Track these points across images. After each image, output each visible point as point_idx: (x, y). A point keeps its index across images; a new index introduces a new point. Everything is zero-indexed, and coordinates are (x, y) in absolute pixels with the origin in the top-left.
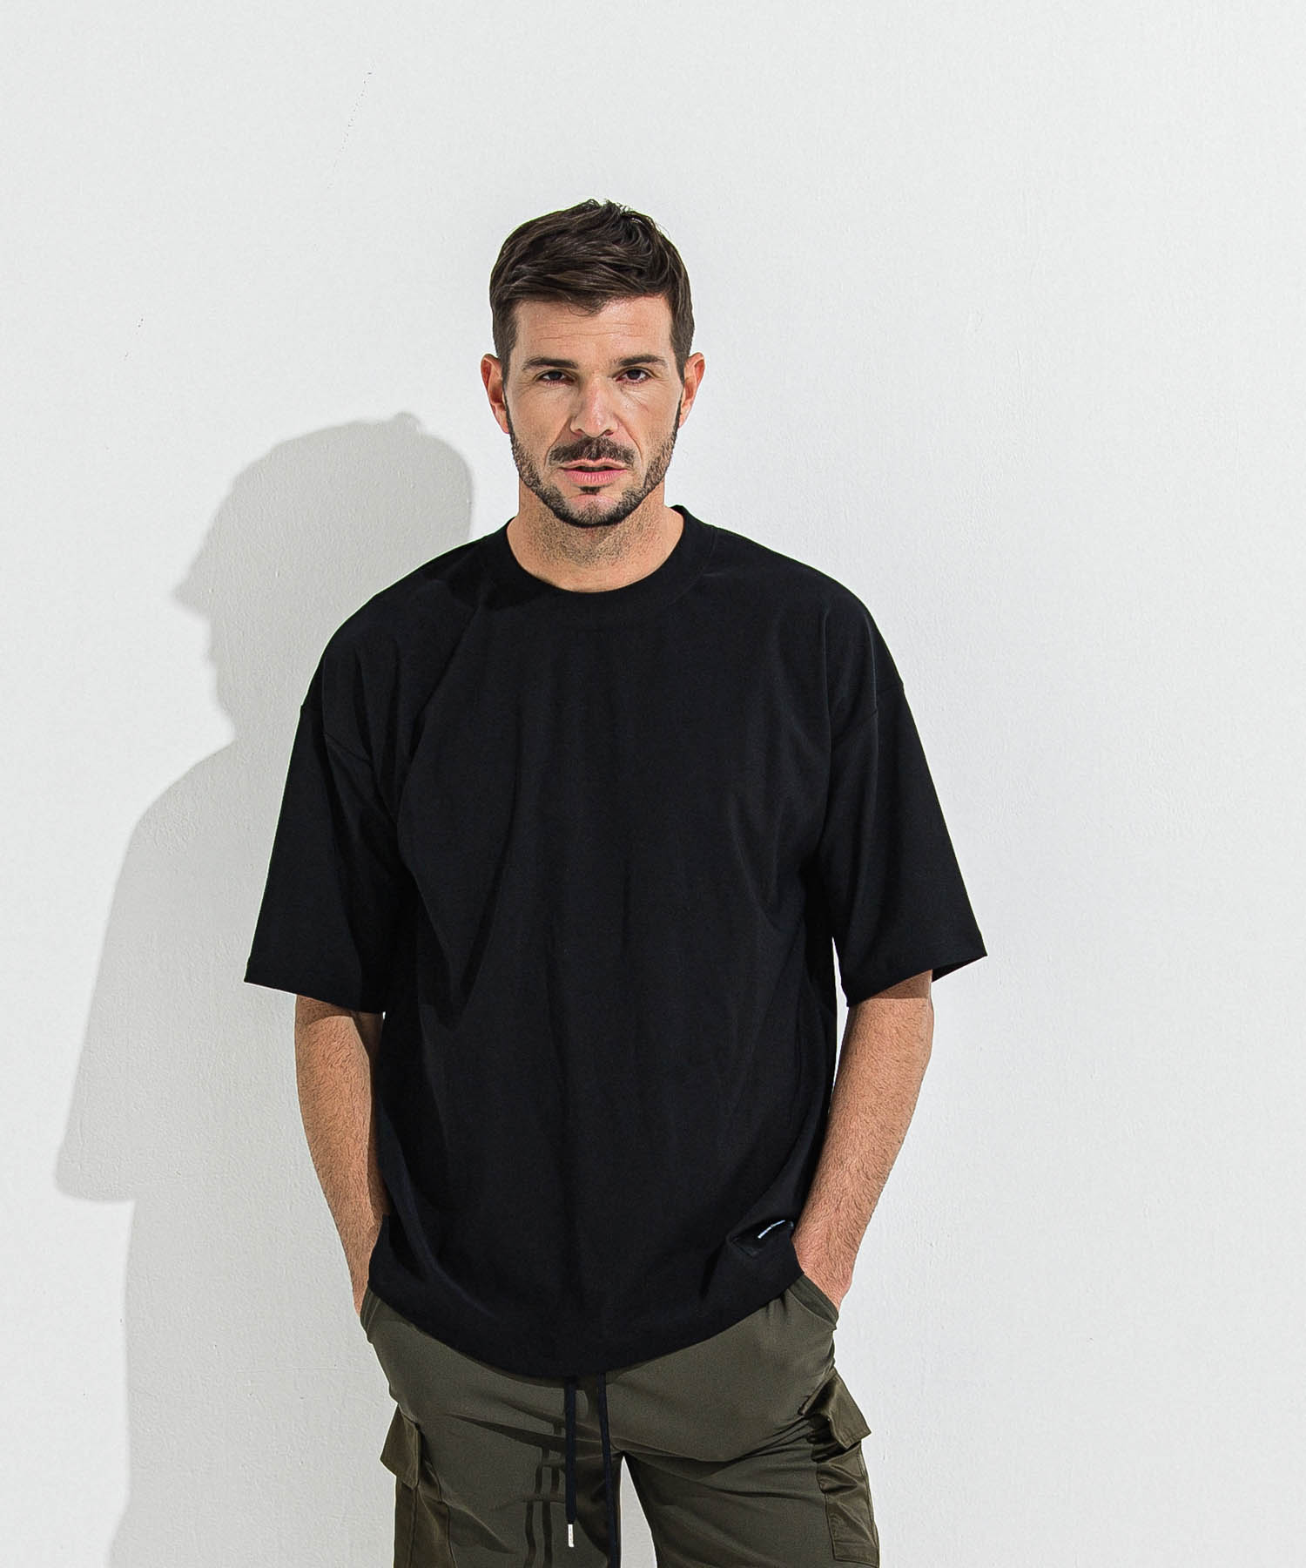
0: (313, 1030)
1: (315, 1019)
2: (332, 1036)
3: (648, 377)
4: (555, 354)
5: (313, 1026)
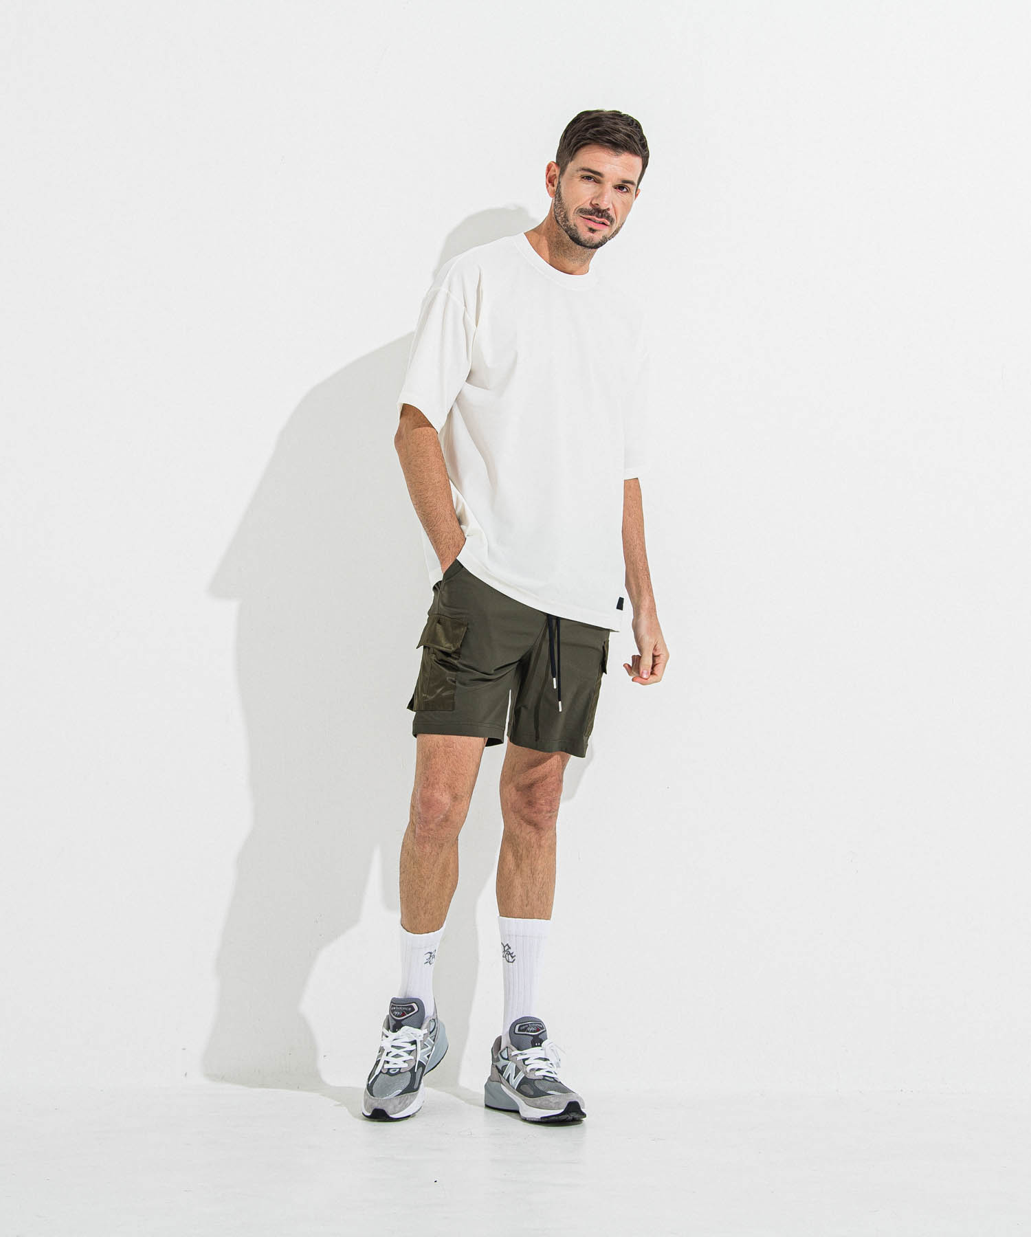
3: (627, 191)
4: (595, 168)
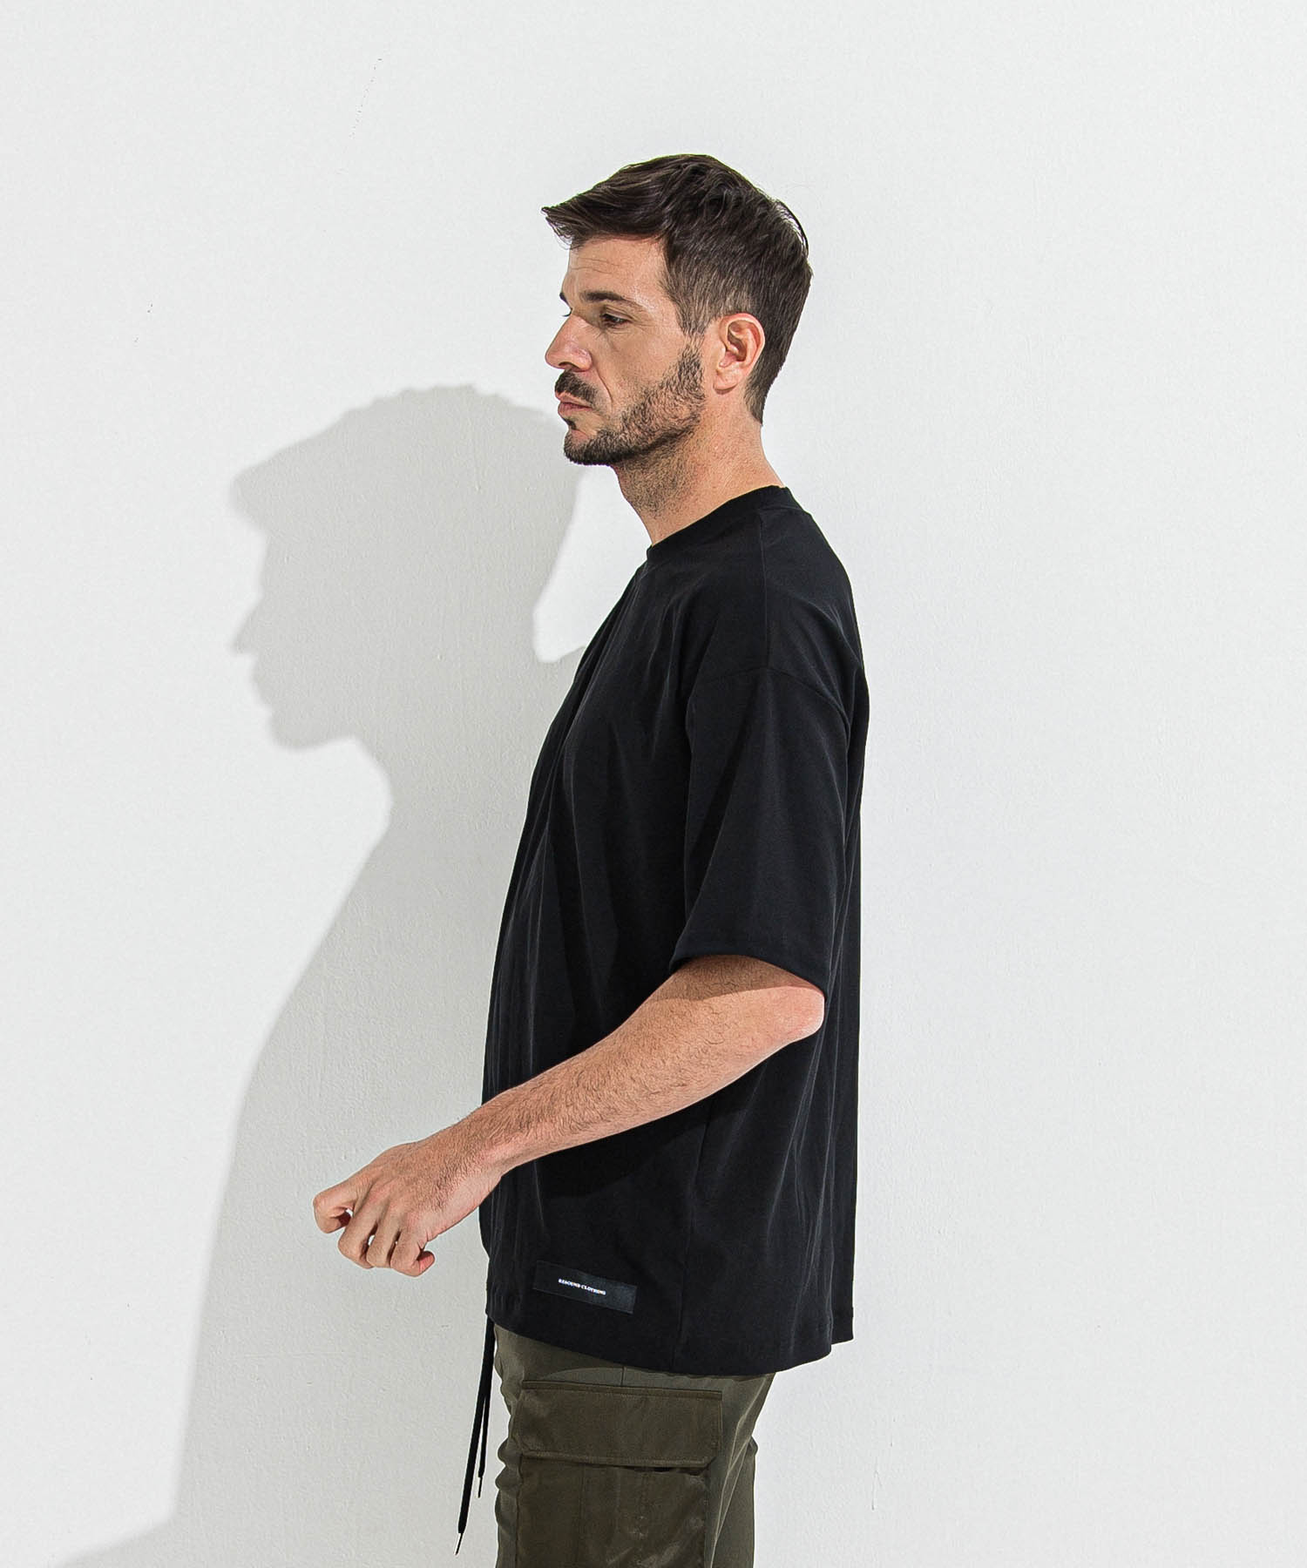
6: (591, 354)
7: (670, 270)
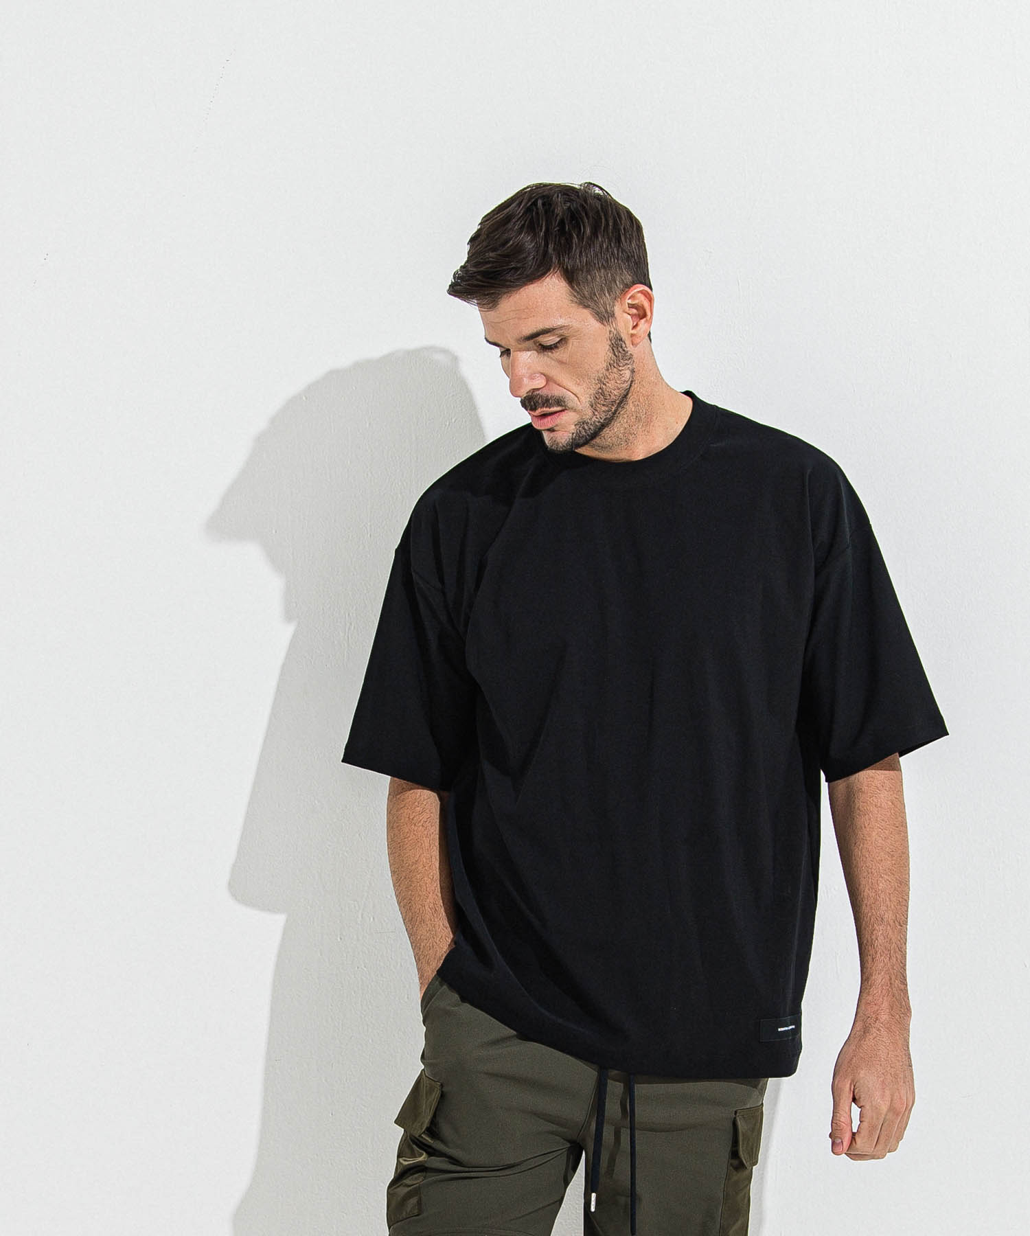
0: (401, 799)
1: (404, 790)
2: (416, 804)
5: (402, 796)
6: (542, 374)
7: (572, 287)
